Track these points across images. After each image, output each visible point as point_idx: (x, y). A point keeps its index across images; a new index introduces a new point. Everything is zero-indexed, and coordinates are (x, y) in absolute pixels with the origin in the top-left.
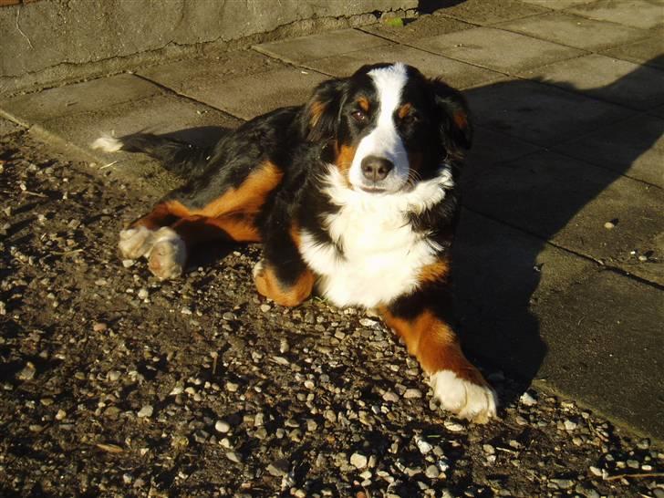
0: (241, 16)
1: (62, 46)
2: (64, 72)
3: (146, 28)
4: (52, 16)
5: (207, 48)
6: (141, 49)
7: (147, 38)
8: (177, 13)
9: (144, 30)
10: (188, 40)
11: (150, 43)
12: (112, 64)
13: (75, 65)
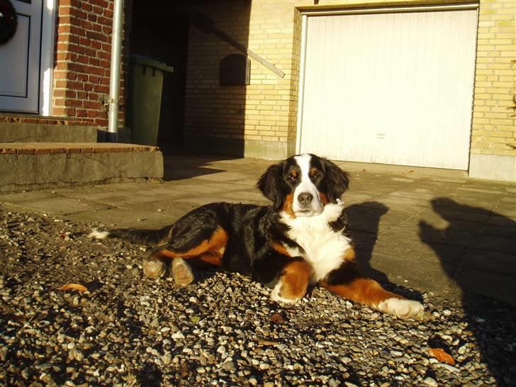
0: (90, 172)
1: (13, 175)
2: (13, 188)
3: (50, 173)
4: (10, 161)
5: (76, 184)
6: (47, 181)
7: (50, 176)
8: (63, 168)
9: (49, 173)
10: (67, 180)
11: (51, 179)
12: (34, 187)
13: (18, 185)
